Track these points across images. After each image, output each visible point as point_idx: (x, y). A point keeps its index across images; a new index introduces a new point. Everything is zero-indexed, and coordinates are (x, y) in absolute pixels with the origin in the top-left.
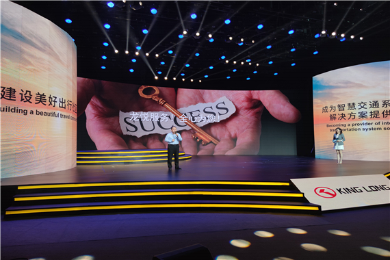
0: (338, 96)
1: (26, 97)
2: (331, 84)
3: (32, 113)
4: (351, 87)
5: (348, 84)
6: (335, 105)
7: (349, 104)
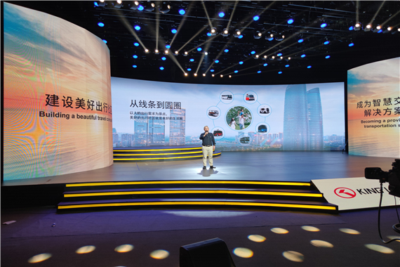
0: (374, 91)
1: (68, 103)
2: (366, 78)
4: (387, 81)
5: (384, 78)
6: (370, 100)
7: (385, 100)
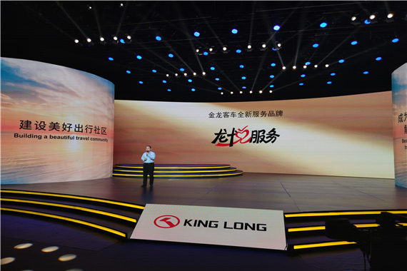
1: (41, 126)
3: (46, 137)
